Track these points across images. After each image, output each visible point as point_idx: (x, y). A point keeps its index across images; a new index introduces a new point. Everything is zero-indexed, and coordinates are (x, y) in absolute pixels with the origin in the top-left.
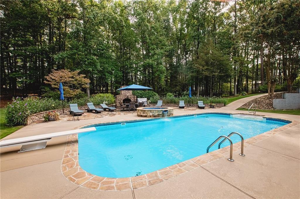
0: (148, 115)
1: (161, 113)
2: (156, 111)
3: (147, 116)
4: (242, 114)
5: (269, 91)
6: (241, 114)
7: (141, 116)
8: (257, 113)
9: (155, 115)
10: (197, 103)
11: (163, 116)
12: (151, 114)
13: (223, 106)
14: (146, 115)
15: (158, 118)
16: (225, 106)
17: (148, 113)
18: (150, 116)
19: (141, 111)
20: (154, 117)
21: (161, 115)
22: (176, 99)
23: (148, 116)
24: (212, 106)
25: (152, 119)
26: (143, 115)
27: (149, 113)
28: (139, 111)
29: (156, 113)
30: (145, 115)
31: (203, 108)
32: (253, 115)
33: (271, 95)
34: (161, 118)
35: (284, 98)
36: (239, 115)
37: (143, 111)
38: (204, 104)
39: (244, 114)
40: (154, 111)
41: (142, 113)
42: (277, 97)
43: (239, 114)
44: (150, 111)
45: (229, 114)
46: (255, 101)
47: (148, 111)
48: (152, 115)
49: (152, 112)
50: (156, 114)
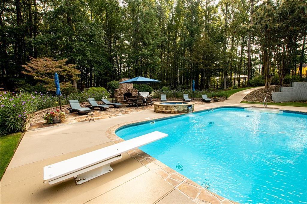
0: (173, 110)
1: (186, 109)
2: (181, 106)
3: (170, 112)
4: (254, 107)
5: (266, 85)
7: (163, 112)
8: (268, 106)
9: (180, 110)
10: (201, 97)
11: (187, 112)
12: (176, 110)
13: (225, 100)
14: (170, 111)
15: (183, 114)
17: (171, 109)
18: (175, 113)
19: (162, 107)
20: (179, 112)
21: (185, 110)
23: (171, 112)
24: (216, 100)
25: (179, 115)
26: (166, 111)
27: (173, 109)
28: (160, 107)
29: (181, 109)
30: (168, 111)
32: (266, 108)
33: (267, 88)
34: (186, 114)
35: (280, 92)
36: (251, 108)
37: (166, 107)
38: (208, 98)
39: (256, 107)
40: (179, 106)
41: (164, 109)
42: (276, 90)
44: (175, 106)
45: (243, 108)
46: (253, 94)
47: (172, 106)
48: (176, 111)
49: (177, 107)
50: (181, 110)
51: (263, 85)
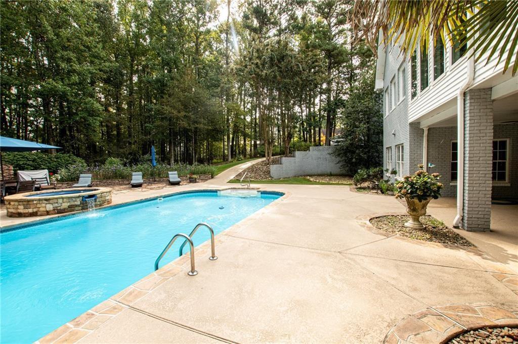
0: (41, 209)
1: (79, 203)
2: (63, 198)
3: (36, 212)
4: (234, 188)
5: (266, 154)
6: (232, 188)
7: (20, 215)
8: (252, 185)
9: (62, 208)
11: (83, 209)
12: (50, 207)
13: (210, 179)
14: (35, 210)
15: (69, 215)
16: (212, 177)
17: (38, 206)
18: (48, 213)
19: (16, 203)
20: (60, 212)
21: (77, 206)
22: (126, 170)
23: (39, 213)
24: (192, 180)
25: (52, 218)
26: (26, 211)
27: (44, 205)
28: (12, 203)
29: (63, 204)
30: (30, 211)
31: (177, 184)
32: (247, 189)
33: (268, 160)
34: (79, 213)
35: (281, 164)
36: (229, 191)
37: (25, 203)
38: (179, 177)
39: (235, 188)
40: (57, 198)
41: (22, 207)
42: (274, 162)
43: (229, 189)
44: (46, 200)
45: (216, 191)
46: (251, 169)
47: (40, 200)
48: (52, 209)
49: (51, 202)
50: (65, 205)
51: (264, 156)
